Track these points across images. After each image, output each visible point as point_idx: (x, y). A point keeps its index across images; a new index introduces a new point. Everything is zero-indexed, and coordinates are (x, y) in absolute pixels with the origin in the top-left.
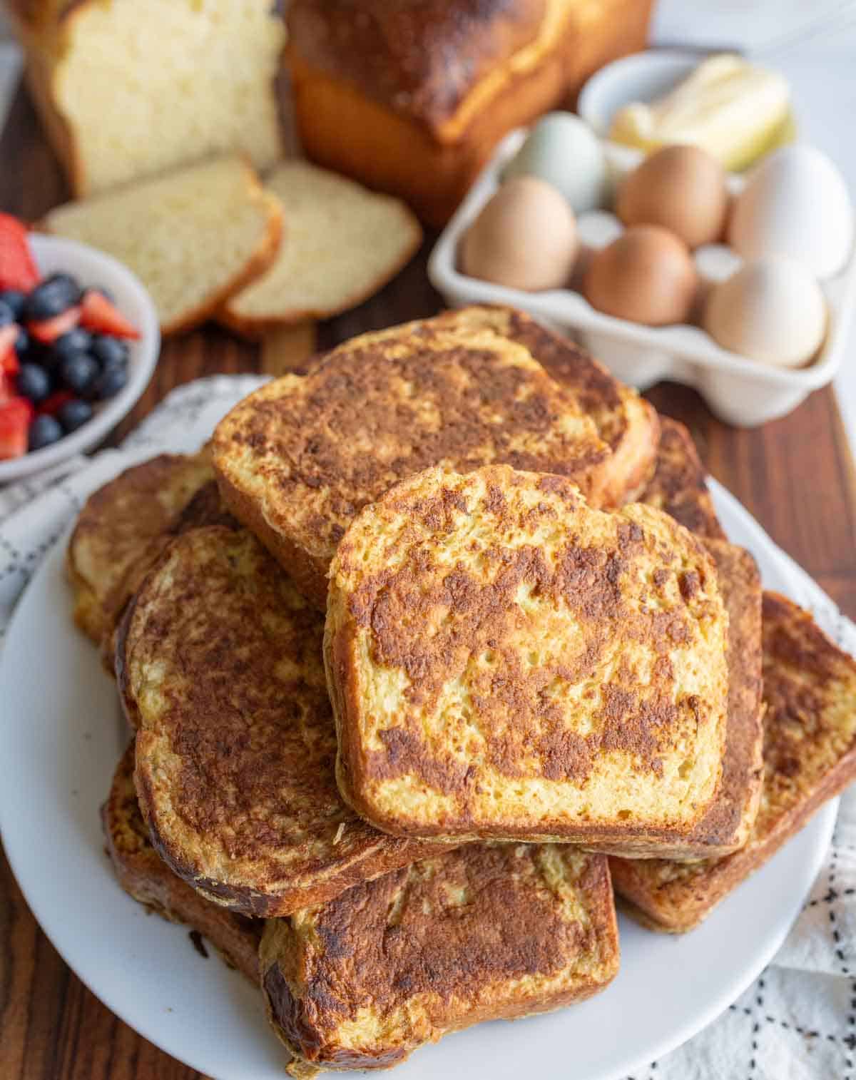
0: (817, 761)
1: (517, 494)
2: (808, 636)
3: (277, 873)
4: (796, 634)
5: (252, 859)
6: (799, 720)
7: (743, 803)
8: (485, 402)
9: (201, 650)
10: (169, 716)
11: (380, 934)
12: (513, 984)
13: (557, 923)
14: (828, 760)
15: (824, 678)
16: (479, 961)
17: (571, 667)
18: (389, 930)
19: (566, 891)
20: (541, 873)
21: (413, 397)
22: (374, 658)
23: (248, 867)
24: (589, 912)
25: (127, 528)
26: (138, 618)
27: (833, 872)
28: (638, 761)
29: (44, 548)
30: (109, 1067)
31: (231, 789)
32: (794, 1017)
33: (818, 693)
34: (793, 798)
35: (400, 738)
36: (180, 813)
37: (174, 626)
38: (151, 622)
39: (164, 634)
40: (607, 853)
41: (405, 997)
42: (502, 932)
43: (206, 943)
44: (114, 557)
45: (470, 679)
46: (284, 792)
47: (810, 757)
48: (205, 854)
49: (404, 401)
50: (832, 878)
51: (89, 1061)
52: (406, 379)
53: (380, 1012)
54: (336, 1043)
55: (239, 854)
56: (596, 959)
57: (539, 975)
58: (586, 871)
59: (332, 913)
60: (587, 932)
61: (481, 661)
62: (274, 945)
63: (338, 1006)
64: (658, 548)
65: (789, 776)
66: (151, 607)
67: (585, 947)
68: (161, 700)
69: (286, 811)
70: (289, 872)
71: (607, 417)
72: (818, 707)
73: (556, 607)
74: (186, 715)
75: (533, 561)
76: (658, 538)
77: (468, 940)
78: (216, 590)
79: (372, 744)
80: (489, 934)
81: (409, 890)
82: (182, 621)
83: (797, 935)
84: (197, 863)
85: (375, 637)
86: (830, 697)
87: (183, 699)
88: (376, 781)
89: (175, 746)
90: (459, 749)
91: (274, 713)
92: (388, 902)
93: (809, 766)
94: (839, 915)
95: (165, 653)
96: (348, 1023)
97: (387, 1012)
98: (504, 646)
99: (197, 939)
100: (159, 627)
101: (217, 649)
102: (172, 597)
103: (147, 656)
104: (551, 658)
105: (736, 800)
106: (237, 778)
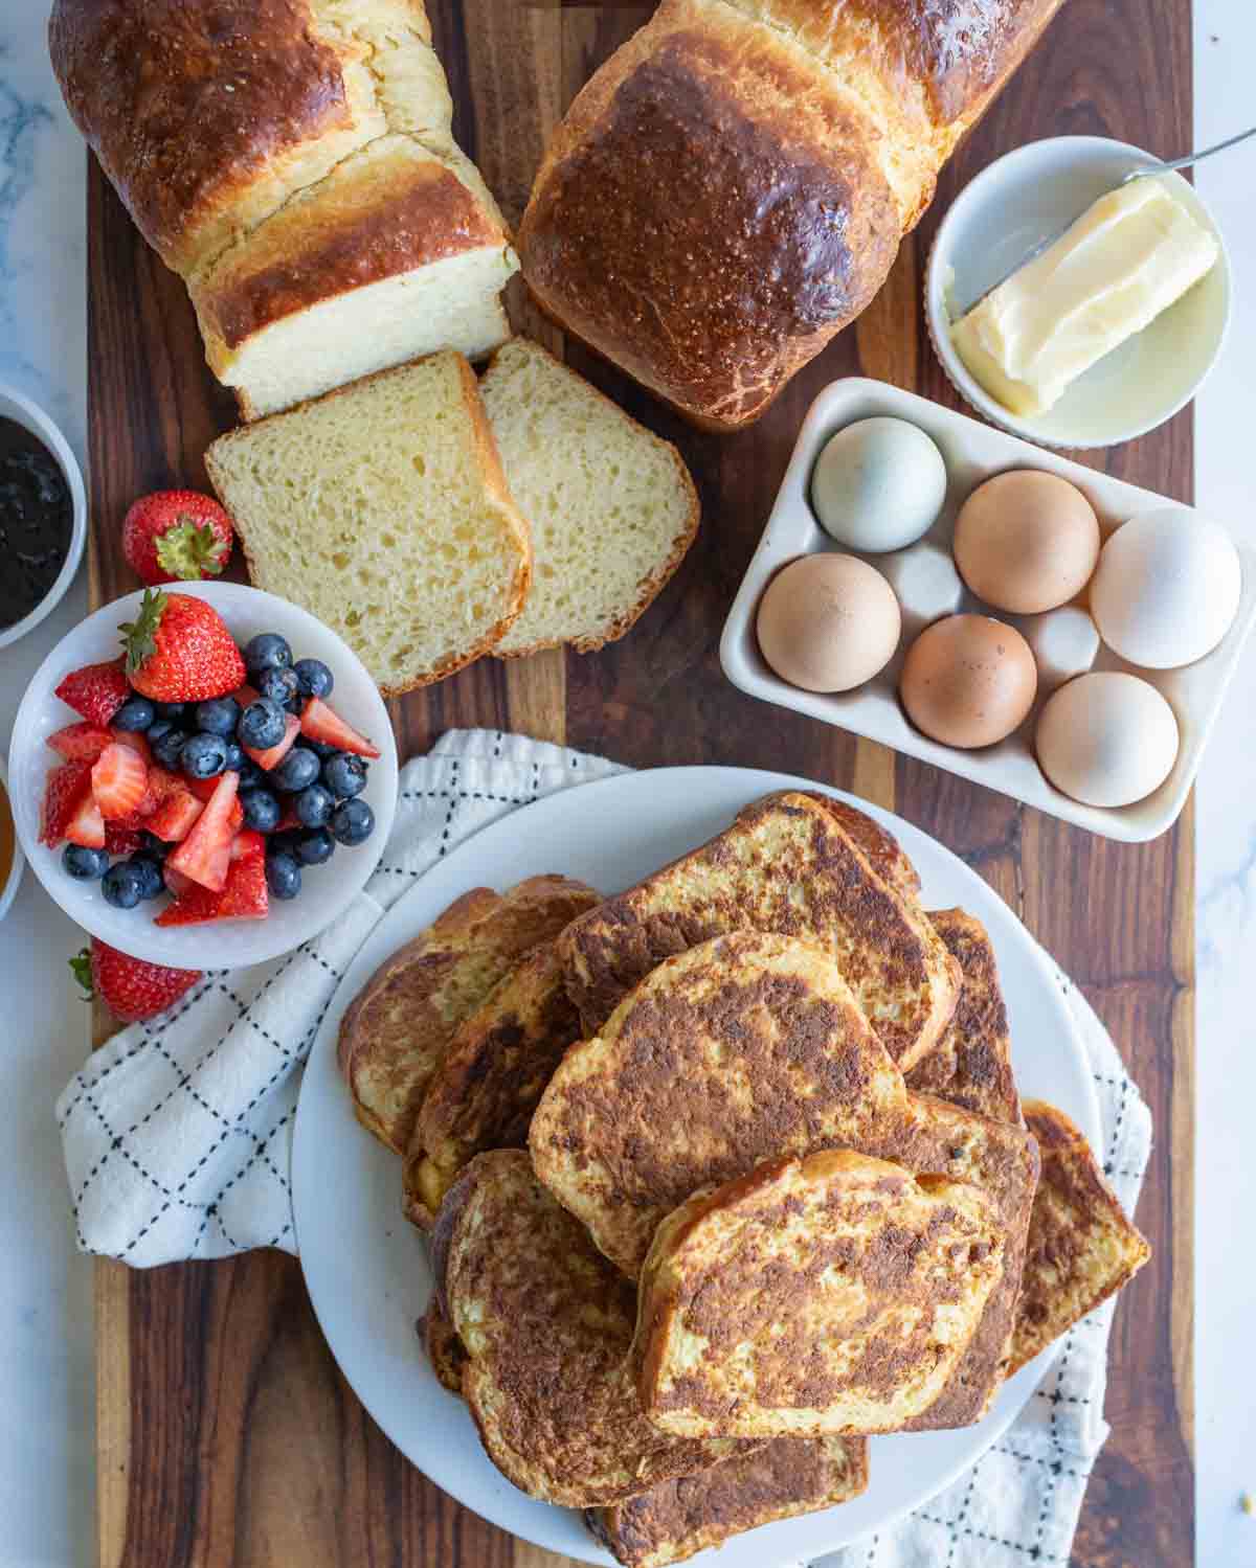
0: (1063, 1312)
2: (1081, 1173)
3: (591, 1497)
4: (1070, 1167)
5: (571, 1485)
6: (1055, 1265)
8: (796, 1065)
9: (514, 1294)
13: (820, 1464)
14: (1073, 1312)
15: (1085, 1221)
16: (755, 1495)
21: (722, 1066)
23: (568, 1491)
24: (848, 1453)
26: (454, 1258)
27: (1064, 1368)
31: (549, 1424)
32: (1012, 1445)
33: (1078, 1236)
34: (1035, 1347)
36: (508, 1443)
37: (487, 1264)
38: (465, 1261)
39: (479, 1270)
41: (695, 1528)
42: (775, 1472)
47: (1058, 1306)
48: (532, 1477)
49: (715, 1072)
52: (715, 1039)
53: (675, 1542)
55: (560, 1480)
56: (850, 1485)
60: (845, 1468)
65: (1035, 1323)
66: (464, 1246)
67: (842, 1478)
68: (483, 1340)
69: (598, 1443)
70: (601, 1496)
71: (910, 996)
72: (1076, 1252)
74: (507, 1355)
77: (747, 1480)
78: (523, 1230)
82: (495, 1259)
84: (526, 1485)
86: (1089, 1244)
87: (502, 1340)
89: (500, 1384)
93: (1054, 1316)
95: (482, 1295)
97: (680, 1541)
98: (797, 1317)
101: (530, 1293)
102: (482, 1234)
103: (467, 1298)
104: (833, 1322)
106: (555, 1414)
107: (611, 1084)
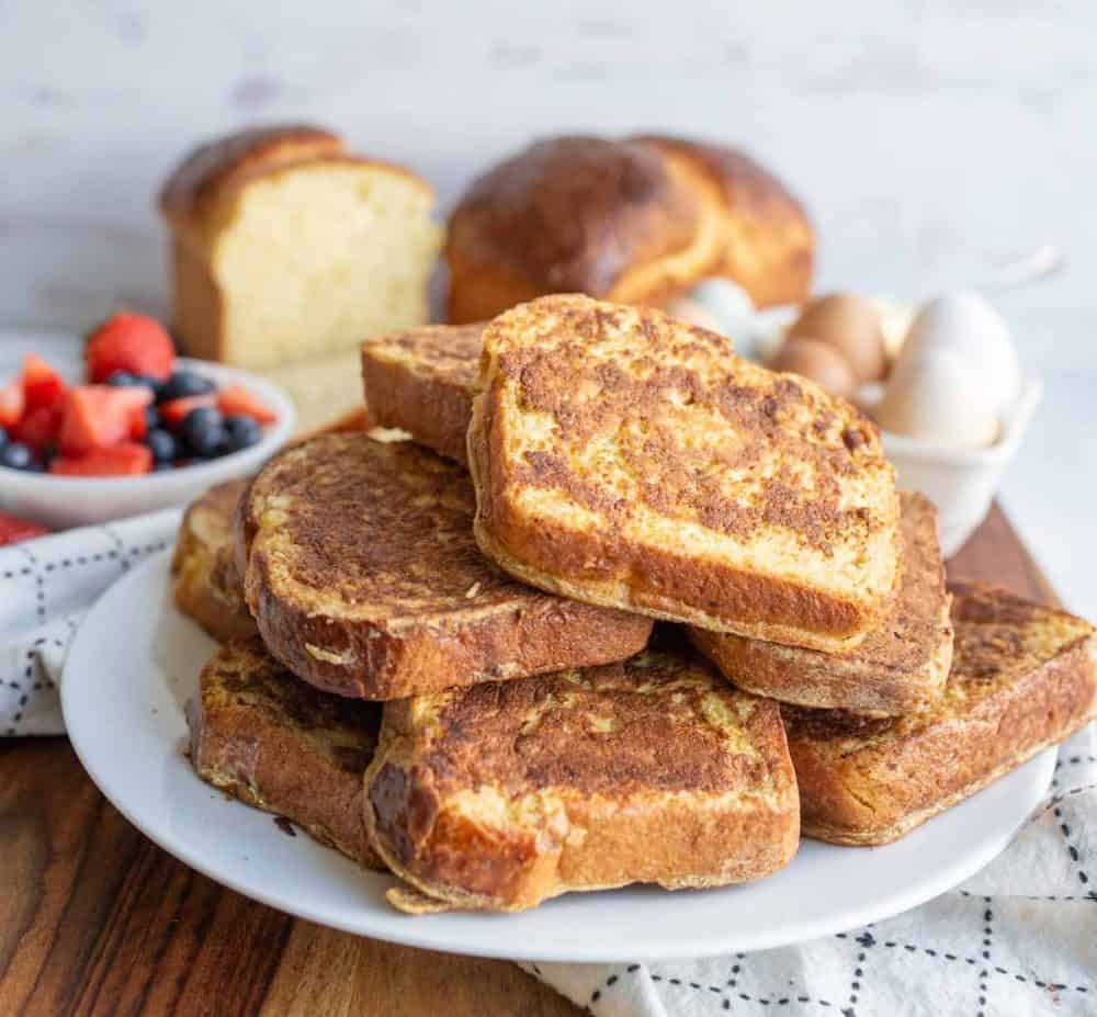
0: (1019, 666)
1: (671, 330)
5: (375, 604)
7: (932, 647)
9: (332, 489)
10: (293, 524)
11: (511, 738)
12: (669, 795)
13: (722, 753)
14: (1031, 664)
15: (1021, 622)
16: (629, 772)
17: (728, 456)
18: (522, 737)
19: (731, 730)
20: (701, 716)
22: (523, 404)
23: (370, 608)
24: (759, 748)
28: (804, 538)
31: (355, 566)
32: (1030, 972)
33: (1016, 631)
35: (547, 461)
36: (297, 577)
37: (305, 479)
39: (294, 482)
41: (539, 787)
42: (656, 755)
43: (293, 827)
45: (623, 440)
46: (414, 567)
47: (1010, 665)
48: (321, 599)
53: (508, 797)
54: (455, 808)
56: (769, 789)
57: (700, 793)
58: (754, 715)
60: (758, 765)
61: (634, 429)
64: (818, 407)
65: (987, 678)
66: (281, 467)
67: (755, 777)
68: (285, 516)
69: (415, 580)
72: (1017, 638)
73: (711, 413)
74: (311, 523)
75: (689, 380)
76: (816, 397)
78: (351, 461)
79: (516, 459)
81: (546, 714)
82: (314, 476)
84: (311, 605)
85: (524, 387)
86: (1030, 631)
87: (309, 515)
88: (521, 485)
89: (296, 540)
90: (610, 482)
92: (523, 720)
93: (1010, 670)
95: (292, 492)
96: (468, 792)
97: (516, 797)
99: (284, 823)
100: (288, 479)
101: (348, 488)
102: (304, 464)
103: (273, 493)
105: (923, 644)
106: (361, 559)
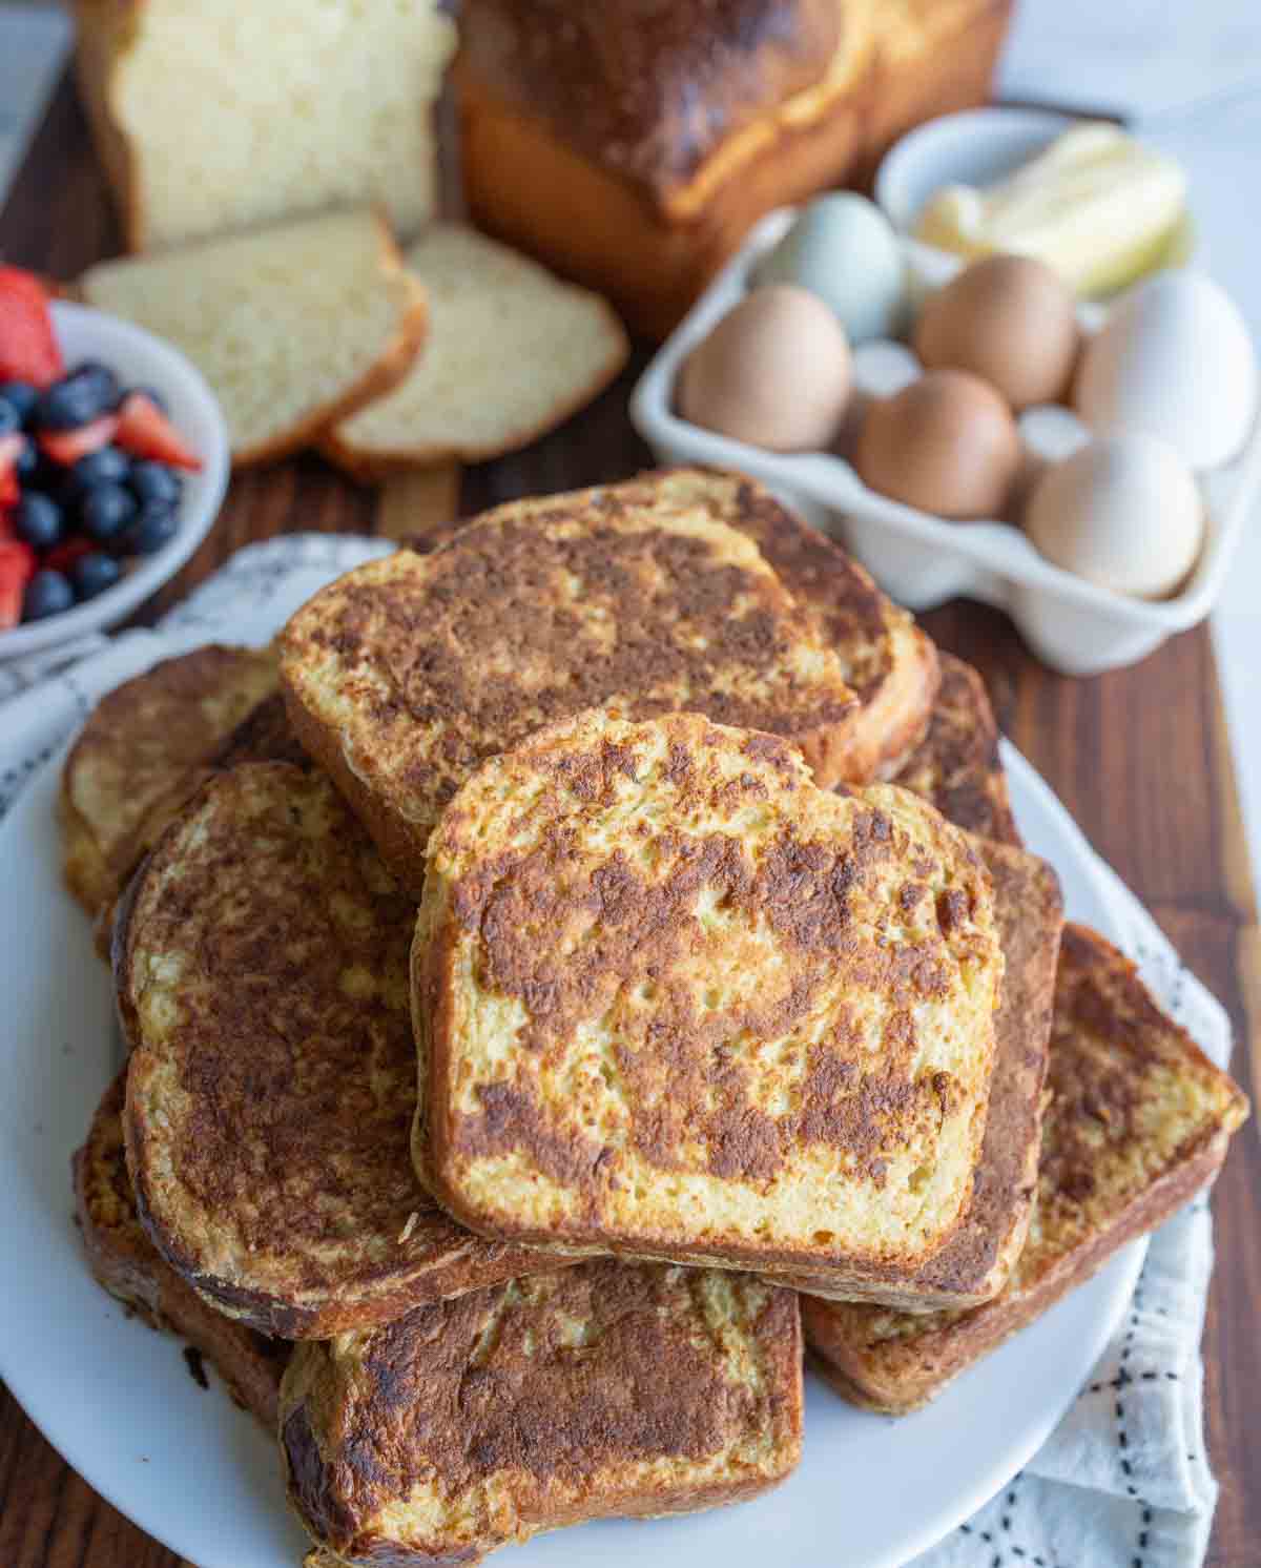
0: (1119, 1182)
1: (712, 757)
2: (1126, 995)
3: (313, 1278)
4: (1109, 992)
5: (279, 1254)
6: (1099, 1118)
7: (1002, 1235)
8: (685, 615)
9: (237, 941)
10: (181, 1034)
11: (456, 1378)
12: (642, 1468)
13: (716, 1385)
14: (1135, 1180)
15: (1143, 1059)
16: (597, 1430)
17: (766, 1015)
18: (471, 1373)
19: (733, 1338)
20: (700, 1309)
21: (580, 600)
22: (480, 979)
23: (273, 1265)
24: (764, 1373)
25: (153, 749)
26: (151, 887)
27: (1130, 1344)
28: (851, 1161)
29: (29, 766)
30: (50, 1535)
31: (260, 1150)
32: (1054, 1553)
33: (1132, 1081)
34: (1078, 1232)
35: (506, 1098)
36: (183, 1178)
37: (202, 903)
38: (169, 895)
39: (187, 913)
40: (798, 1288)
41: (485, 1472)
42: (635, 1391)
43: (207, 1366)
44: (129, 790)
45: (616, 1022)
46: (335, 1160)
47: (1109, 1175)
48: (212, 1239)
49: (567, 604)
50: (1126, 1354)
51: (22, 1522)
52: (574, 572)
53: (444, 1492)
54: (376, 1532)
55: (260, 1244)
56: (767, 1442)
57: (681, 1459)
58: (766, 1312)
59: (389, 1343)
60: (759, 1402)
61: (636, 997)
62: (302, 1380)
63: (384, 1478)
64: (912, 853)
65: (1076, 1199)
66: (171, 872)
67: (752, 1423)
68: (172, 1010)
69: (335, 1188)
70: (331, 1277)
71: (863, 651)
72: (1130, 1102)
73: (752, 927)
74: (205, 1035)
75: (725, 855)
76: (913, 839)
77: (584, 1397)
78: (267, 856)
79: (464, 1103)
80: (615, 1391)
81: (505, 1317)
82: (215, 896)
83: (1066, 1432)
84: (198, 1252)
85: (483, 949)
86: (1150, 1089)
87: (203, 1010)
88: (466, 1158)
89: (185, 1080)
90: (590, 1122)
91: (335, 1044)
92: (474, 1332)
93: (1107, 1188)
94: (1129, 1410)
95: (183, 943)
96: (396, 1503)
97: (455, 1493)
98: (671, 977)
99: (194, 1359)
100: (180, 902)
101: (261, 942)
102: (203, 860)
103: (159, 944)
104: (738, 1000)
105: (992, 1228)
106: (269, 1133)
107: (417, 593)
